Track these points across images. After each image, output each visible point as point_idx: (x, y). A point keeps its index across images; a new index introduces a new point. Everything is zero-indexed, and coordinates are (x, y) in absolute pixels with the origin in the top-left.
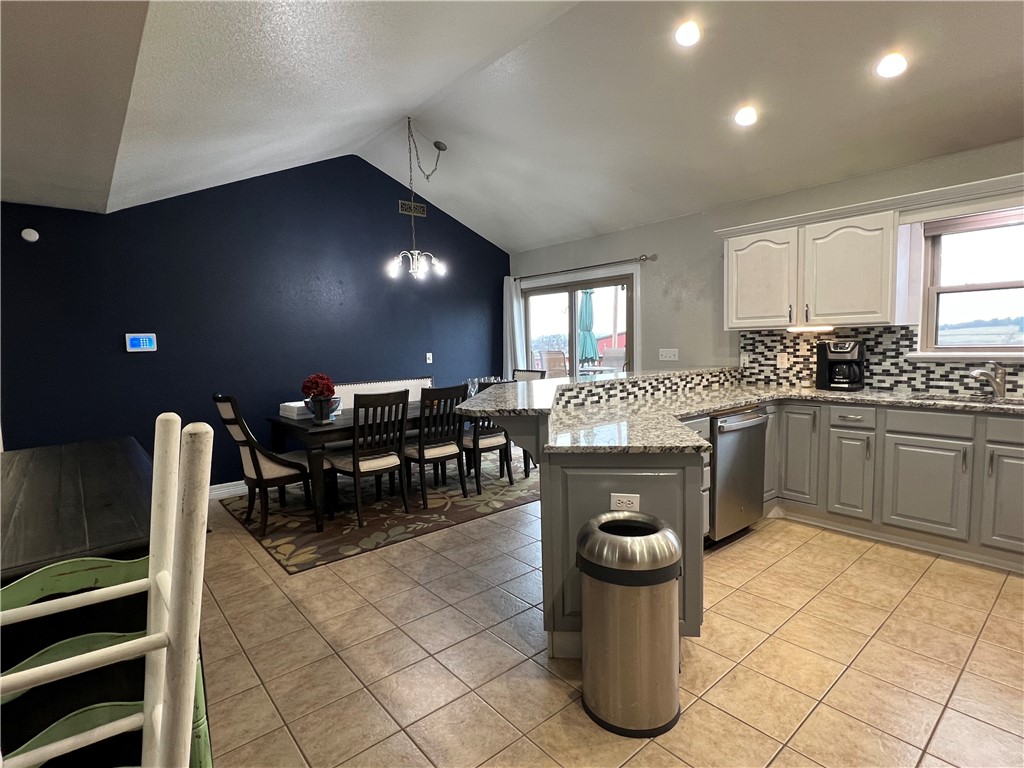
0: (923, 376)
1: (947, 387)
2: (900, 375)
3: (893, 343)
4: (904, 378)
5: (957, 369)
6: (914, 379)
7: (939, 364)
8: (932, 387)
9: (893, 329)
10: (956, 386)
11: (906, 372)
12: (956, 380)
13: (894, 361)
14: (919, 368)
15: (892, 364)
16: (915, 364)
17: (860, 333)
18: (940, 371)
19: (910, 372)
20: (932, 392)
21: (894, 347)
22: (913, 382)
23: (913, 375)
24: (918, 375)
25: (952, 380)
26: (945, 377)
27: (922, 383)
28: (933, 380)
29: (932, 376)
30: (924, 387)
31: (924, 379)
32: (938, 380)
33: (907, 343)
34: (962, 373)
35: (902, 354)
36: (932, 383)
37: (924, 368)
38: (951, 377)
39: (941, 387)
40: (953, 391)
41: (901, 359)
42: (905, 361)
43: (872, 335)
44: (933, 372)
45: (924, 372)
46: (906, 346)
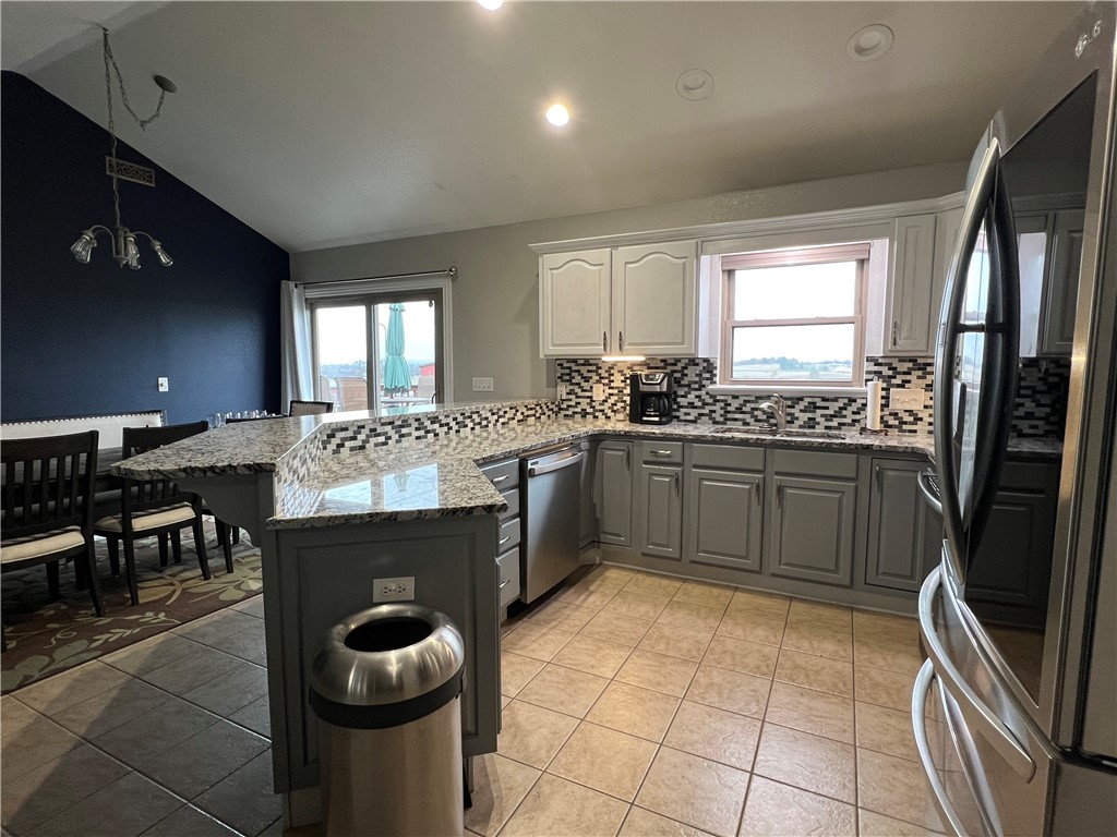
0: (722, 408)
1: (741, 420)
2: (702, 407)
3: (697, 375)
4: (706, 411)
5: (749, 401)
6: (714, 412)
7: (735, 397)
8: (729, 419)
9: (697, 361)
10: (748, 418)
11: (707, 404)
12: (748, 413)
13: (697, 393)
14: (718, 401)
15: (696, 397)
16: (715, 396)
17: (669, 364)
18: (735, 404)
19: (711, 404)
20: (730, 425)
21: (697, 379)
22: (714, 415)
23: (713, 408)
24: (717, 407)
25: (744, 413)
26: (739, 410)
27: (721, 416)
28: (729, 412)
29: (729, 408)
30: (722, 419)
31: (722, 412)
32: (734, 412)
33: (708, 375)
34: (753, 405)
35: (704, 386)
36: (729, 416)
37: (723, 401)
38: (744, 409)
39: (736, 420)
40: (746, 424)
41: (703, 392)
42: (707, 393)
43: (678, 367)
44: (730, 405)
45: (722, 404)
46: (708, 379)
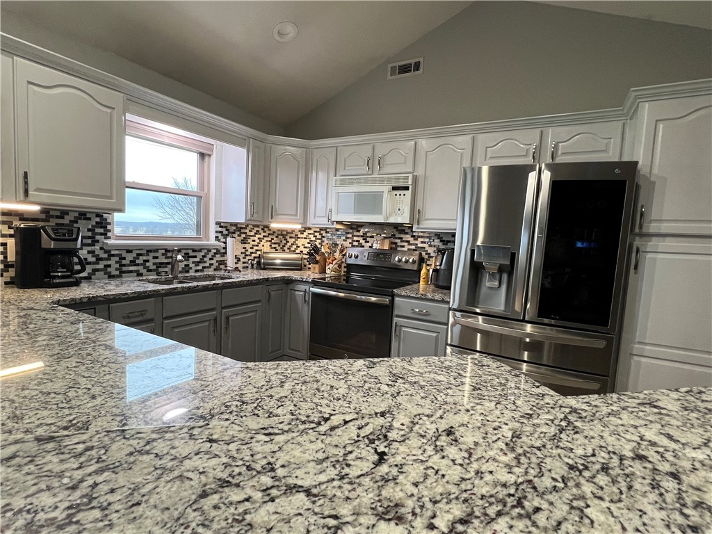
0: (117, 262)
1: (135, 271)
3: (89, 230)
4: (101, 266)
5: (141, 255)
6: (110, 266)
7: (129, 251)
8: (125, 272)
9: (88, 215)
10: (141, 269)
11: (102, 259)
12: (142, 264)
13: (90, 248)
14: (113, 255)
15: (89, 252)
16: (110, 251)
17: (52, 217)
18: (129, 257)
19: (106, 259)
20: (126, 278)
21: (90, 234)
22: (109, 270)
23: (109, 263)
24: (112, 262)
25: (138, 265)
26: (133, 263)
27: (117, 269)
28: (124, 265)
29: (124, 262)
30: (117, 273)
31: (117, 266)
32: (129, 265)
33: (102, 231)
34: (145, 258)
35: (98, 241)
36: (124, 269)
37: (117, 255)
38: (137, 262)
39: (131, 272)
40: (140, 275)
41: (97, 247)
42: (101, 248)
43: (66, 220)
44: (124, 259)
45: (117, 259)
46: (101, 234)
